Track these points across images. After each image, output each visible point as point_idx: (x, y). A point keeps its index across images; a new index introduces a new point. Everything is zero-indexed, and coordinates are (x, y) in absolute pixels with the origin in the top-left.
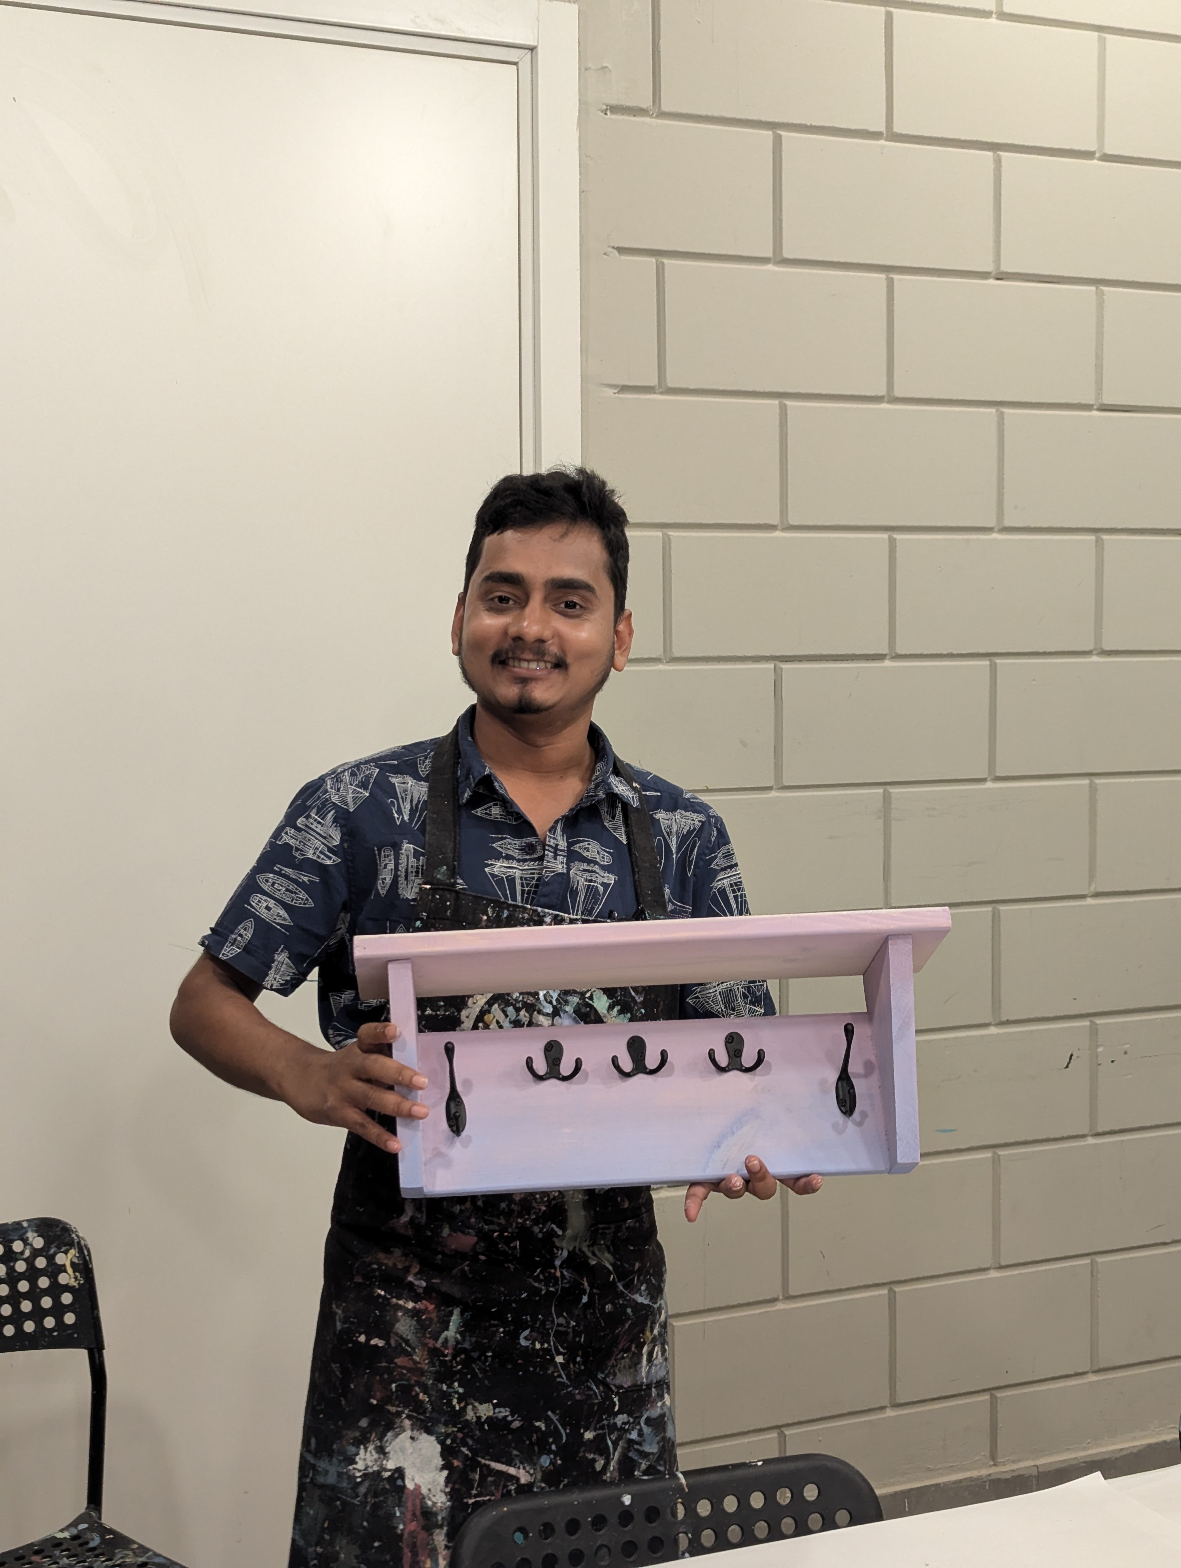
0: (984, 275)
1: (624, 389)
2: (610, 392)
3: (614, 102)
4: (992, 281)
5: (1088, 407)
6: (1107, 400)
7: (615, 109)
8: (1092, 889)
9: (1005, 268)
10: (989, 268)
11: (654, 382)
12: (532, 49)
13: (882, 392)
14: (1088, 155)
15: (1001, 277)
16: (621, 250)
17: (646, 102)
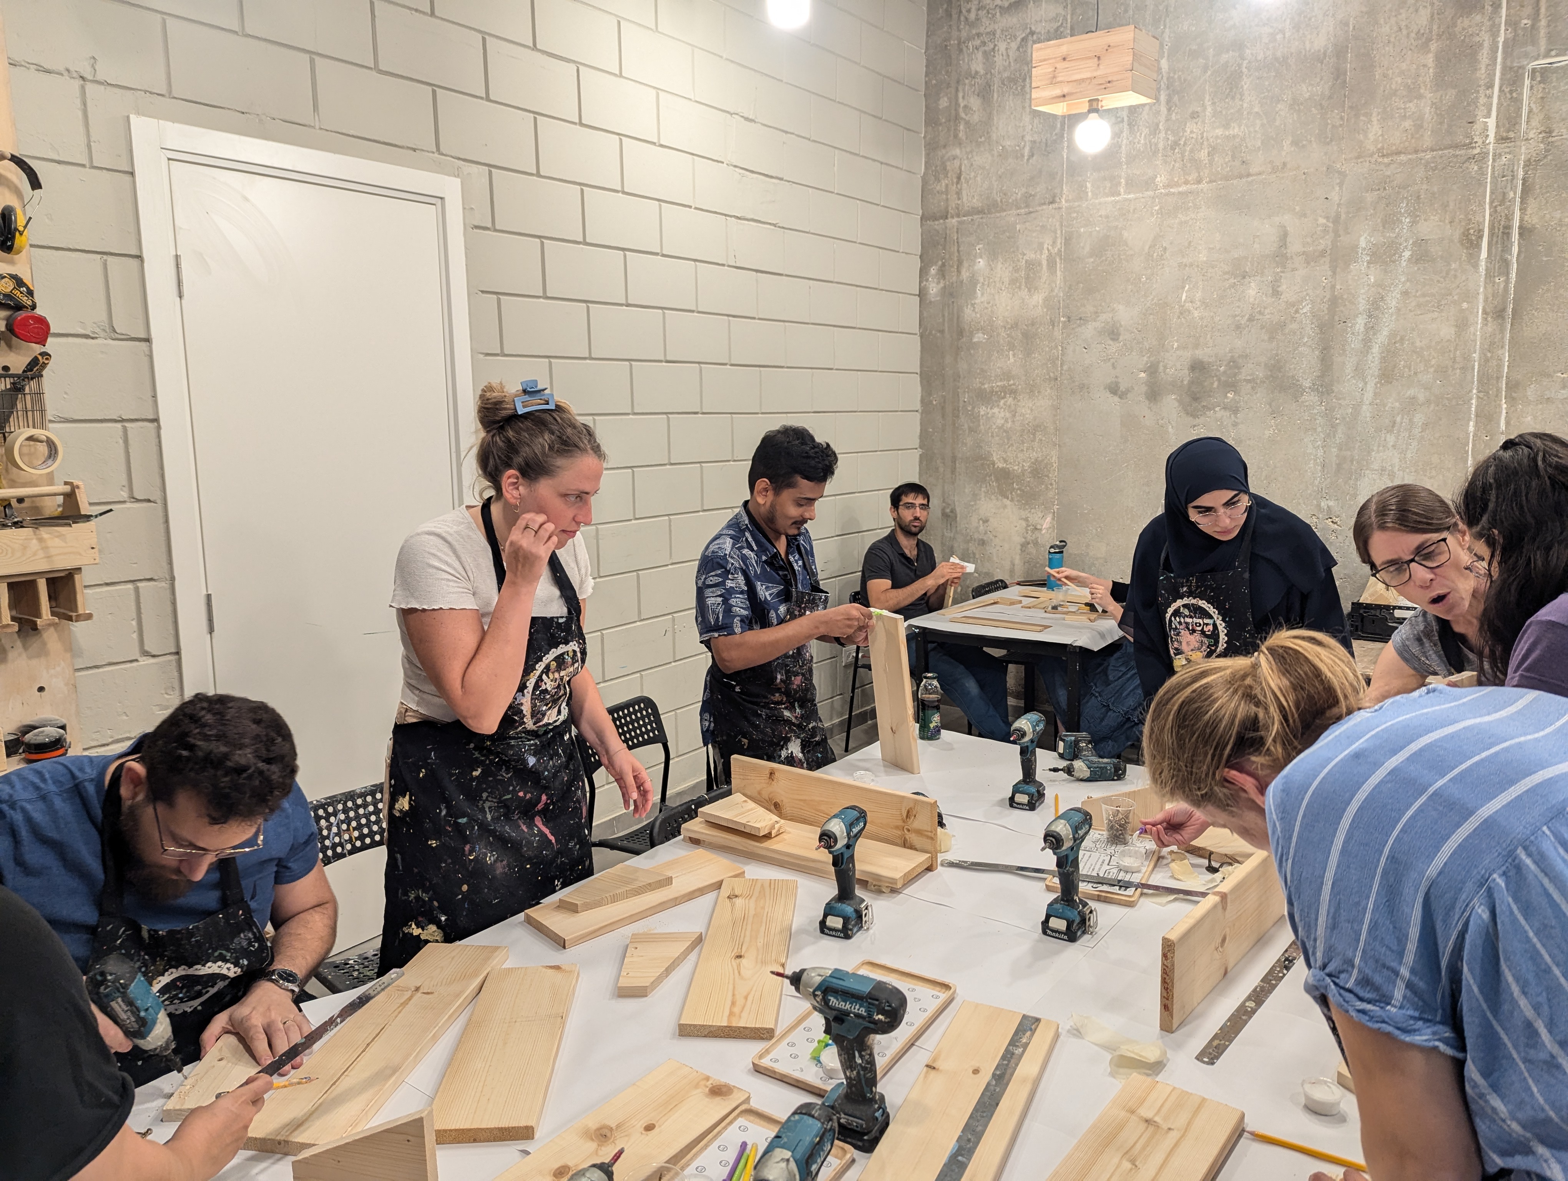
0: (621, 305)
1: (487, 354)
2: (481, 356)
3: (476, 224)
4: (625, 307)
5: (661, 361)
6: (668, 358)
7: (477, 227)
8: (671, 562)
9: (630, 302)
10: (624, 302)
11: (499, 352)
12: (441, 198)
13: (587, 356)
14: (656, 254)
15: (628, 305)
16: (482, 292)
17: (489, 225)
